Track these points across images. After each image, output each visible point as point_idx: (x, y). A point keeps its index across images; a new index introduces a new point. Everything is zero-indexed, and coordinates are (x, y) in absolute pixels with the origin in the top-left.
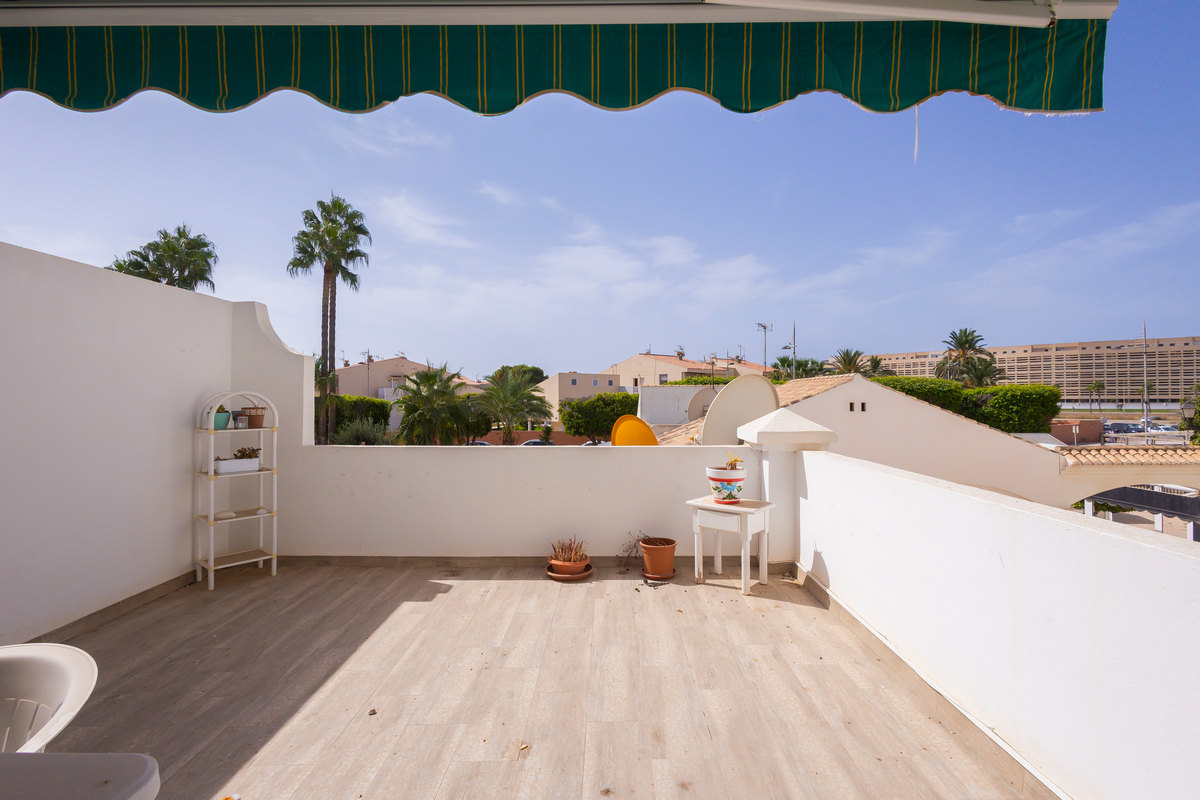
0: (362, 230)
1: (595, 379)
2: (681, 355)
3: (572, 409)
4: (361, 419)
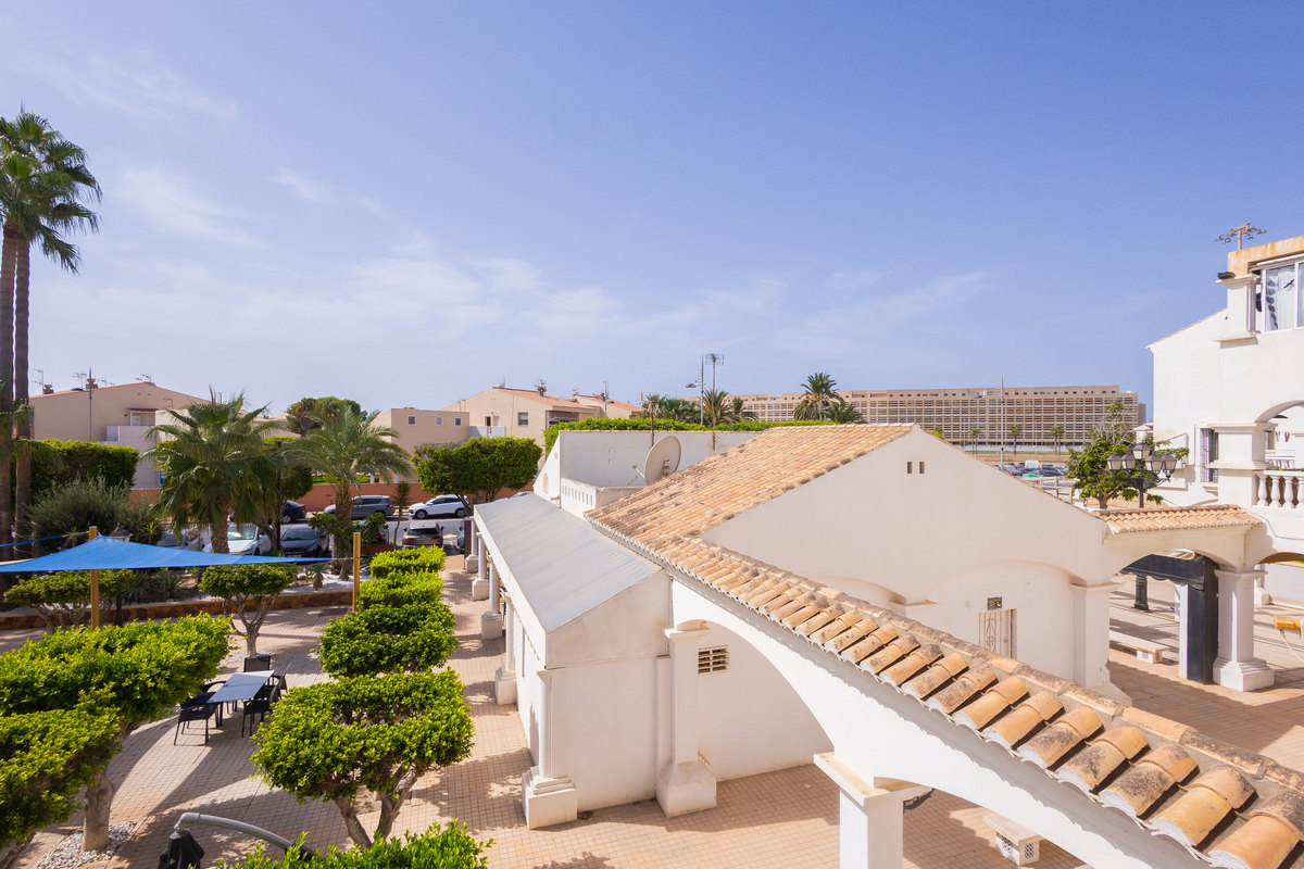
0: (82, 176)
1: (438, 418)
2: (542, 391)
3: (436, 458)
4: (83, 479)
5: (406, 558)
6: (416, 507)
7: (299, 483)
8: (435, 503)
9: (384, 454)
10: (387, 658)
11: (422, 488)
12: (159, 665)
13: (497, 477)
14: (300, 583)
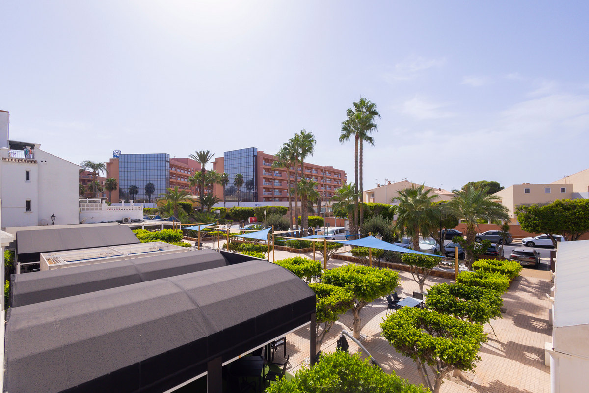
0: (375, 113)
1: (548, 188)
3: (529, 212)
4: (376, 216)
5: (493, 264)
6: (526, 239)
7: (452, 222)
8: (540, 238)
9: (491, 209)
10: (453, 308)
11: (521, 229)
12: (369, 282)
13: (579, 226)
14: (449, 267)
